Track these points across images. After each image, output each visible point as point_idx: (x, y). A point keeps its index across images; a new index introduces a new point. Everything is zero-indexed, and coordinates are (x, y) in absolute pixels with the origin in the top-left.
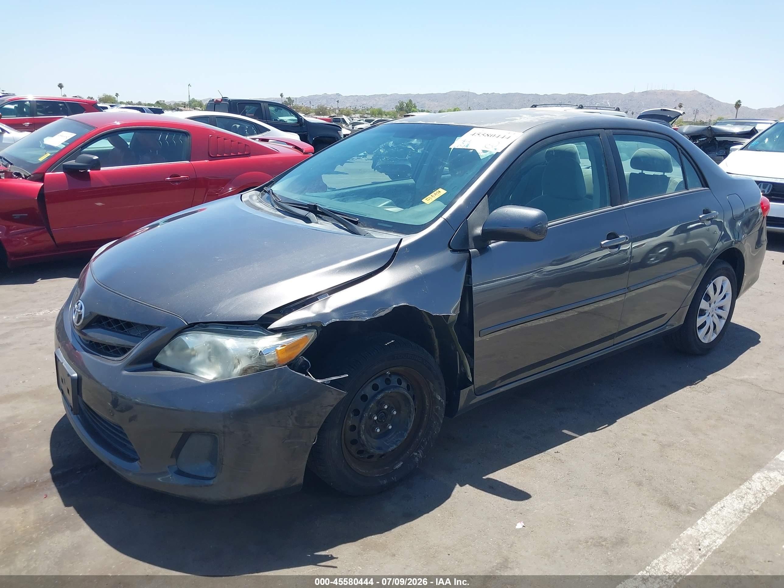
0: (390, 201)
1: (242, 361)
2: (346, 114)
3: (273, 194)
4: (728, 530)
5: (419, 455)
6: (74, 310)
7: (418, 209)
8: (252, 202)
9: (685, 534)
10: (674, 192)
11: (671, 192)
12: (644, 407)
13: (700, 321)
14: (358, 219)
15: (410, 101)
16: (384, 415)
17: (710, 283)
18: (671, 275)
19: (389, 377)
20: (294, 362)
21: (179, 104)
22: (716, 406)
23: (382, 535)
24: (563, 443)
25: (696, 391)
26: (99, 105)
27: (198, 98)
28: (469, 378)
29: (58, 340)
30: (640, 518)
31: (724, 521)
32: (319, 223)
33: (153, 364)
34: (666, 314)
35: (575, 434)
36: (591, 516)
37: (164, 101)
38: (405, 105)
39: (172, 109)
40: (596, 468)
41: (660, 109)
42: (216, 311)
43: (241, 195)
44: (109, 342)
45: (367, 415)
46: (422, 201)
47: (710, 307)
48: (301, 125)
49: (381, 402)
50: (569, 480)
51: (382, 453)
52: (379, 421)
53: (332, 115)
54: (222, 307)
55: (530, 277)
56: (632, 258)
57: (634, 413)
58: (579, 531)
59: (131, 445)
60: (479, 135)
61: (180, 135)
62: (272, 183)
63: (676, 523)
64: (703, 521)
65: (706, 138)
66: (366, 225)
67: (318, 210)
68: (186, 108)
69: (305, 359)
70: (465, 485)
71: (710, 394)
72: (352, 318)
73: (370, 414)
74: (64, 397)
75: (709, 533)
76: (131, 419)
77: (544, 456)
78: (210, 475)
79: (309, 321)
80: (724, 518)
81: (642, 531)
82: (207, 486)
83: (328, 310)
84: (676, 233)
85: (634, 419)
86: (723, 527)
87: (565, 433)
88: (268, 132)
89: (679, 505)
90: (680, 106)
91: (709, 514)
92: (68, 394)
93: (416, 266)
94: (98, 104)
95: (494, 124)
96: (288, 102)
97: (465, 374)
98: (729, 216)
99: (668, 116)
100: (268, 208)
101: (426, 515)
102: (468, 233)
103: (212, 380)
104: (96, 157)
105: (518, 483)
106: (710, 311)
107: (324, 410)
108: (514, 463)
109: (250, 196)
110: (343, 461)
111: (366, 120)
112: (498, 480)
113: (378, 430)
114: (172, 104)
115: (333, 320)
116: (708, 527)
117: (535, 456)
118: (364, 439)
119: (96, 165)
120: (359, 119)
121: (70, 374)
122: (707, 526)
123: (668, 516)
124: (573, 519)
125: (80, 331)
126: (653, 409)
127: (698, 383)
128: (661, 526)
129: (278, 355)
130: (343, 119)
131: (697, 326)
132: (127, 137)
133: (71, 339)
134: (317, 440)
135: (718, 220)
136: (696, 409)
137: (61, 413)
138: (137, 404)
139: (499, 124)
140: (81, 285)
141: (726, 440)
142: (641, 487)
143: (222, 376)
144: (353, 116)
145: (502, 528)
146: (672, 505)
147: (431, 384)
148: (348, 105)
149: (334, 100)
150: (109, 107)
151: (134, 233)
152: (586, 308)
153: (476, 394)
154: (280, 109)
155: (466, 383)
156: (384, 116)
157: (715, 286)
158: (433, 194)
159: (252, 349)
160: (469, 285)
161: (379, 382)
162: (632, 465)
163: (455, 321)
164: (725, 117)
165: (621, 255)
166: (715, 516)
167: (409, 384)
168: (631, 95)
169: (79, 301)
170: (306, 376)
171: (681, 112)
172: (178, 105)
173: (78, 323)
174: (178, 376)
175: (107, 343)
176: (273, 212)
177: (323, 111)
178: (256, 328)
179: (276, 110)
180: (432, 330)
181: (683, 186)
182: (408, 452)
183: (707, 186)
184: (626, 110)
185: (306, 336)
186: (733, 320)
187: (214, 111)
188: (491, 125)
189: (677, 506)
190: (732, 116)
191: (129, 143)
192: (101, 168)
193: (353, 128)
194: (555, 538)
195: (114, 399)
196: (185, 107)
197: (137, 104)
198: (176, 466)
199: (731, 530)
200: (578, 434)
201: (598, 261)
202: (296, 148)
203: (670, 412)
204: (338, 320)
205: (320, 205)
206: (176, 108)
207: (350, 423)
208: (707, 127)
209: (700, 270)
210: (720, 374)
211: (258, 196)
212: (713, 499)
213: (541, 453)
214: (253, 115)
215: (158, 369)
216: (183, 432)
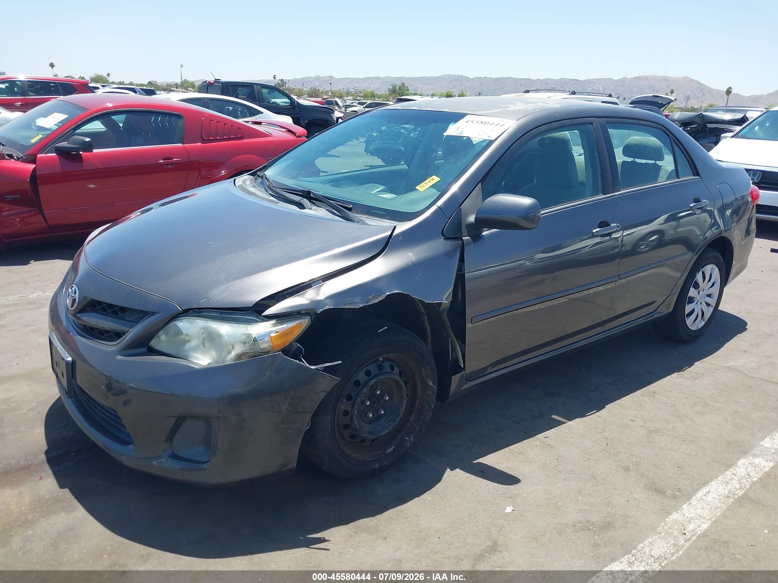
0: (384, 187)
1: (236, 346)
2: (339, 96)
3: (266, 178)
4: (712, 515)
5: (410, 439)
6: (68, 294)
7: (411, 196)
8: (245, 187)
9: (671, 518)
10: (665, 180)
11: (662, 181)
12: (633, 393)
13: (688, 308)
14: (352, 206)
15: (403, 84)
16: (376, 401)
17: (700, 271)
18: (662, 263)
19: (381, 363)
20: (287, 348)
21: (171, 84)
22: (702, 393)
23: (374, 518)
24: (553, 428)
25: (684, 377)
26: (91, 85)
27: (190, 79)
28: (460, 364)
29: (52, 324)
30: (627, 503)
31: (709, 506)
32: (313, 209)
33: (148, 349)
34: (656, 301)
35: (564, 419)
36: (579, 501)
37: (156, 82)
38: (398, 88)
39: (164, 89)
40: (585, 453)
41: (652, 95)
42: (210, 297)
43: (235, 180)
44: (104, 326)
45: (359, 401)
46: (416, 188)
47: (699, 294)
48: (294, 108)
49: (374, 388)
50: (558, 465)
51: (374, 438)
52: (371, 407)
53: (325, 97)
54: (216, 293)
55: (521, 265)
56: (622, 245)
57: (622, 399)
58: (568, 515)
59: (126, 428)
60: (473, 122)
61: (173, 118)
62: (265, 168)
63: (662, 508)
64: (689, 506)
65: (697, 125)
66: (359, 212)
67: (312, 195)
68: (178, 90)
69: (299, 345)
70: (456, 469)
71: (697, 381)
72: (345, 305)
73: (363, 399)
74: (58, 380)
75: (694, 518)
76: (126, 403)
77: (533, 441)
78: (204, 459)
79: (303, 308)
80: (709, 503)
81: (628, 515)
82: (201, 469)
83: (321, 297)
84: (667, 221)
85: (622, 405)
86: (708, 511)
87: (555, 419)
88: (260, 115)
89: (665, 490)
90: (672, 92)
91: (695, 499)
92: (62, 378)
93: (409, 254)
94: (89, 84)
95: (488, 112)
96: (281, 84)
97: (457, 360)
98: (719, 204)
99: (660, 102)
100: (261, 193)
101: (416, 499)
102: (461, 221)
103: (206, 366)
104: (88, 139)
105: (508, 467)
106: (698, 299)
107: (317, 396)
108: (504, 448)
109: (243, 180)
110: (336, 445)
111: (358, 102)
112: (488, 464)
113: (371, 415)
114: (164, 85)
115: (327, 307)
116: (694, 512)
117: (525, 441)
118: (357, 423)
119: (88, 147)
120: (352, 102)
121: (64, 358)
122: (692, 511)
123: (655, 501)
124: (562, 504)
125: (74, 316)
126: (641, 395)
127: (685, 369)
128: (648, 510)
129: (272, 341)
130: (336, 101)
131: (686, 314)
132: (120, 120)
133: (65, 324)
134: (311, 424)
135: (708, 209)
136: (683, 396)
137: (56, 396)
138: (131, 388)
139: (493, 111)
140: (75, 268)
141: (712, 426)
142: (628, 472)
143: (217, 362)
144: (346, 98)
145: (492, 512)
146: (659, 490)
147: (423, 370)
148: (341, 87)
149: (327, 82)
150: (100, 87)
151: (128, 217)
152: (577, 295)
153: (467, 380)
154: (272, 91)
155: (458, 369)
156: (377, 99)
157: (703, 274)
158: (426, 181)
159: (247, 336)
160: (462, 273)
161: (373, 368)
162: (620, 451)
163: (447, 307)
164: (716, 103)
165: (612, 243)
166: (700, 501)
167: (401, 370)
168: (623, 80)
169: (73, 285)
170: (300, 362)
171: (673, 99)
172: (170, 86)
173: (72, 307)
174: (172, 362)
175: (103, 327)
176: (267, 197)
177: (316, 93)
178: (250, 314)
179: (269, 93)
180: (425, 316)
181: (674, 174)
182: (400, 437)
183: (698, 175)
184: (618, 96)
185: (300, 323)
186: (722, 307)
187: (207, 93)
188: (485, 112)
189: (663, 491)
190: (722, 103)
191: (121, 125)
192: (94, 150)
193: (346, 111)
194: (544, 522)
195: (109, 382)
196: (177, 88)
197: (129, 84)
198: (171, 450)
199: (716, 514)
200: (568, 420)
201: (590, 248)
202: (289, 131)
203: (658, 398)
204: (331, 307)
205: (314, 190)
206: (168, 88)
207: (343, 408)
208: (698, 114)
209: (690, 258)
210: (707, 361)
211: (251, 180)
212: (699, 485)
213: (530, 438)
214: (246, 97)
215: (152, 354)
216: (178, 417)
